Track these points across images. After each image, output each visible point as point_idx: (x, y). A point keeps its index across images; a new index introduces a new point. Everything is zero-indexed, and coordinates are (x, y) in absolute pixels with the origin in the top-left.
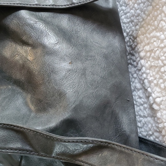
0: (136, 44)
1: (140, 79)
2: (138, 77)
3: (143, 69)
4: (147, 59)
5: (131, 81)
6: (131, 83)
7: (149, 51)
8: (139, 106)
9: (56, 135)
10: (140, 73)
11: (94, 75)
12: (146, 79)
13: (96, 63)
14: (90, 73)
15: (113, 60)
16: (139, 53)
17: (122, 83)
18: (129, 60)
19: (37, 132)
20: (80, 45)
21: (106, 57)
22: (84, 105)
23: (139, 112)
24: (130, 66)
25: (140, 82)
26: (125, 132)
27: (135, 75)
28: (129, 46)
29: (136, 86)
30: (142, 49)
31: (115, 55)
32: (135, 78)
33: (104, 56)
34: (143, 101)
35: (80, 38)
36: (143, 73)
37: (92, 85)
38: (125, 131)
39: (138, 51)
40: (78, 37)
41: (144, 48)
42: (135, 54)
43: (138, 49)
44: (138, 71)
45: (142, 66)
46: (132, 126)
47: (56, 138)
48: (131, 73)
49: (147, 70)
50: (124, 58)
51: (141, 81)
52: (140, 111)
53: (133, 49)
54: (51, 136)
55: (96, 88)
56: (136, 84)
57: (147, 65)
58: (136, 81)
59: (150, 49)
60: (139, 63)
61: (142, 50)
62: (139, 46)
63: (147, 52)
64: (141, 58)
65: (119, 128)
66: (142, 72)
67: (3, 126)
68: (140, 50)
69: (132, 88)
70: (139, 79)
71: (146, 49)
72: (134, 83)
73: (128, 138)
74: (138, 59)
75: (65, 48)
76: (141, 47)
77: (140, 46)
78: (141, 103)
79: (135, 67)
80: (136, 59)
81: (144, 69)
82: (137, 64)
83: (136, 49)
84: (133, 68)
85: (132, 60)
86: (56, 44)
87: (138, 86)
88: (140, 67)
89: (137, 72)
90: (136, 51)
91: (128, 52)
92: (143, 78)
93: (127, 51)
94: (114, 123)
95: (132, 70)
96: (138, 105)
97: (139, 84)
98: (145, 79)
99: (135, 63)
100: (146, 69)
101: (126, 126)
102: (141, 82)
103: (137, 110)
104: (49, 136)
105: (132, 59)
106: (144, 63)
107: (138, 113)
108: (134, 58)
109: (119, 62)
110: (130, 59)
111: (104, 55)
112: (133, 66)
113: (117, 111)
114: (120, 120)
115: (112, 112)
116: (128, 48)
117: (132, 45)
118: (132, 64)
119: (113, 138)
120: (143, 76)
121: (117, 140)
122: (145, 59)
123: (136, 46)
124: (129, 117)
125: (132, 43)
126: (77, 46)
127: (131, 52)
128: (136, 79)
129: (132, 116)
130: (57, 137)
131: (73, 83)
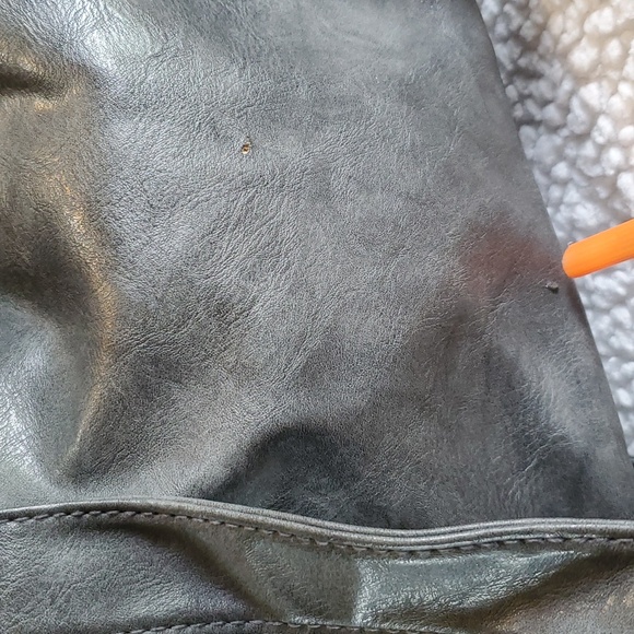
0: (539, 18)
1: (589, 179)
2: (581, 172)
3: (600, 130)
4: (614, 75)
5: (545, 200)
6: (549, 210)
7: (616, 33)
8: (607, 311)
9: (358, 529)
10: (589, 150)
11: (370, 190)
12: (625, 170)
13: (372, 131)
14: (353, 186)
15: (445, 107)
16: (564, 55)
17: (512, 211)
18: (518, 106)
19: (257, 523)
20: (275, 54)
21: (411, 94)
22: (347, 346)
23: (613, 340)
24: (527, 131)
25: (592, 197)
26: (562, 444)
27: (561, 170)
28: (504, 40)
29: (575, 217)
30: (575, 33)
31: (450, 80)
32: (564, 183)
33: (401, 94)
34: (623, 284)
35: (267, 19)
36: (601, 148)
37: (369, 243)
38: (562, 438)
39: (560, 47)
40: (256, 15)
41: (588, 27)
42: (542, 67)
43: (556, 41)
44: (572, 144)
45: (594, 115)
46: (591, 408)
47: (364, 542)
48: (540, 163)
49: (622, 127)
50: (493, 92)
51: (598, 189)
52: (618, 332)
53: (529, 47)
54: (336, 538)
55: (392, 254)
56: (573, 211)
57: (617, 103)
58: (573, 195)
59: (620, 21)
60: (575, 104)
61: (578, 40)
62: (557, 23)
63: (601, 40)
64: (582, 79)
65: (530, 427)
66: (600, 140)
67: (79, 517)
68: (566, 39)
69: (559, 234)
70: (584, 184)
71: (596, 27)
72: (562, 208)
73: (582, 470)
74: (567, 86)
75: (206, 76)
76: (570, 24)
77: (564, 23)
78: (616, 294)
79: (554, 129)
80: (555, 86)
81: (604, 124)
82: (566, 110)
83: (547, 41)
84: (544, 138)
85: (536, 102)
86: (156, 56)
87: (587, 214)
88: (583, 123)
89: (570, 152)
90: (548, 49)
91: (504, 68)
92: (611, 168)
93: (502, 64)
94: (506, 407)
95: (540, 146)
96: (602, 303)
97: (590, 206)
98: (619, 171)
99: (552, 112)
100: (618, 123)
101: (564, 417)
102: (597, 193)
103: (600, 332)
104: (321, 537)
105: (530, 96)
106: (601, 96)
107: (606, 343)
108: (539, 88)
109: (476, 114)
110: (523, 98)
111: (400, 85)
112: (542, 129)
113: (510, 350)
114: (529, 388)
115: (488, 356)
116: (503, 52)
117: (520, 28)
118: (538, 117)
119: (512, 482)
120: (609, 160)
121: (531, 488)
122: (600, 78)
123: (542, 28)
124: (573, 368)
125: (516, 21)
126: (262, 59)
127: (523, 62)
128: (570, 186)
129: (585, 360)
130: (369, 538)
131: (277, 248)
